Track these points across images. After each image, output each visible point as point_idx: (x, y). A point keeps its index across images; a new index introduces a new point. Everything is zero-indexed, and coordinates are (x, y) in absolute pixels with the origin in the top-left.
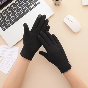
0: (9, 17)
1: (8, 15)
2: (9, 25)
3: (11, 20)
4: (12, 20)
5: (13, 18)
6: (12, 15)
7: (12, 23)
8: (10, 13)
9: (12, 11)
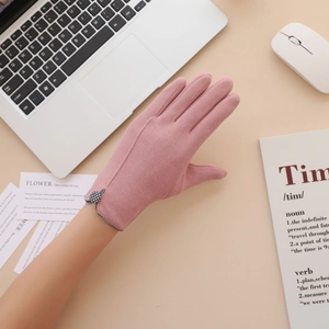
0: (43, 54)
2: (46, 88)
4: (59, 68)
5: (60, 58)
8: (47, 38)
9: (55, 30)
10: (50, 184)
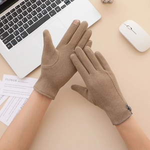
0: (19, 24)
1: (16, 20)
3: (22, 30)
4: (25, 30)
5: (26, 26)
6: (25, 20)
7: (25, 35)
8: (21, 17)
9: (25, 13)
10: (16, 81)
